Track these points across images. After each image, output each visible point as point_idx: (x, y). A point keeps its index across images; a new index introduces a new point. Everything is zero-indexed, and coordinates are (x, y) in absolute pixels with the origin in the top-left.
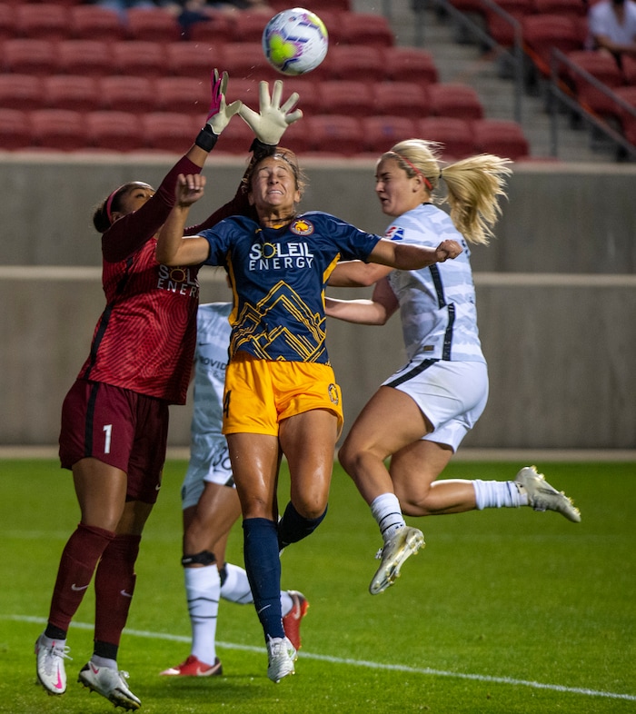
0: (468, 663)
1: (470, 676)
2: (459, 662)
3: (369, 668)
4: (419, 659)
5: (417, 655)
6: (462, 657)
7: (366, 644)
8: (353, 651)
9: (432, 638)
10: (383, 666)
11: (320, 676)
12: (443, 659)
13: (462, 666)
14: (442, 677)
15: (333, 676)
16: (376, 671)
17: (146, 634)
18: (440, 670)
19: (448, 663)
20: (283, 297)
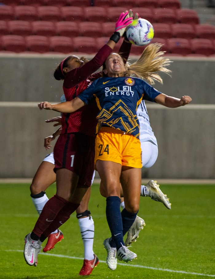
0: (211, 270)
1: (211, 276)
2: (207, 269)
3: (168, 272)
4: (190, 268)
5: (189, 267)
6: (208, 267)
7: (167, 262)
8: (162, 265)
9: (195, 259)
10: (174, 271)
11: (148, 275)
12: (200, 268)
13: (208, 271)
14: (200, 276)
15: (153, 276)
16: (172, 273)
17: (74, 258)
18: (198, 273)
19: (202, 270)
20: (120, 107)
